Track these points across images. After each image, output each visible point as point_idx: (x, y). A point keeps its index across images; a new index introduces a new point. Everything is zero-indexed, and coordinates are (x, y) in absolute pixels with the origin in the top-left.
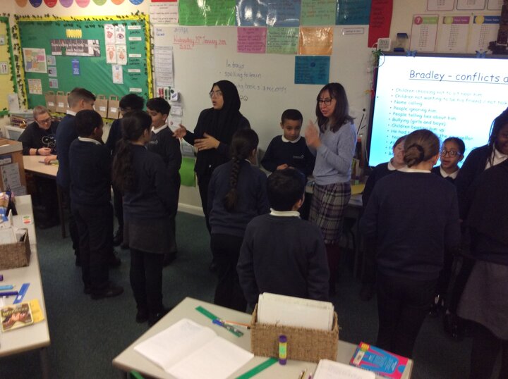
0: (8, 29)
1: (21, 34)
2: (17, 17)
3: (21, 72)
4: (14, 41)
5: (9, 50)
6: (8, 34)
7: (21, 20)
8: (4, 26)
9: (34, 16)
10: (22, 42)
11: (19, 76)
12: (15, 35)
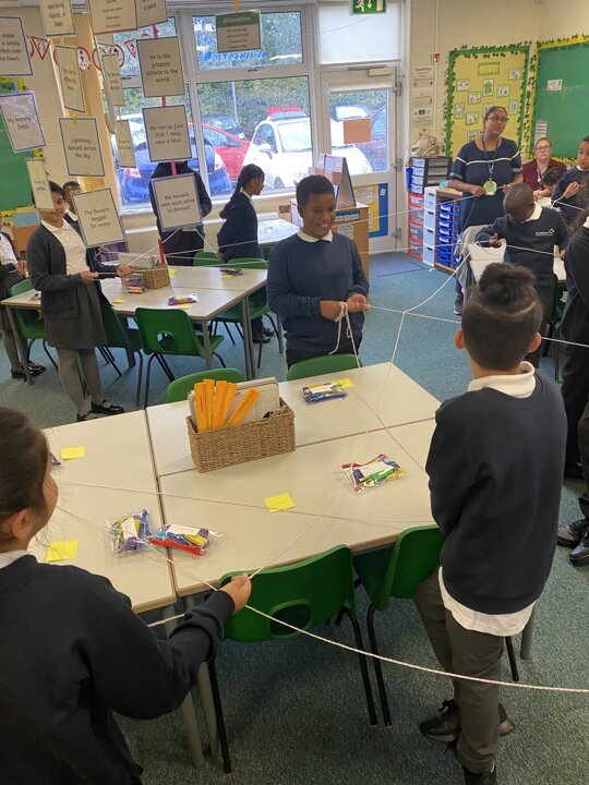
0: (526, 61)
1: (539, 64)
2: (539, 45)
3: (530, 112)
4: (531, 74)
5: (523, 87)
6: (525, 67)
7: (544, 47)
8: (524, 56)
9: (559, 40)
10: (538, 74)
11: (527, 116)
12: (532, 67)
